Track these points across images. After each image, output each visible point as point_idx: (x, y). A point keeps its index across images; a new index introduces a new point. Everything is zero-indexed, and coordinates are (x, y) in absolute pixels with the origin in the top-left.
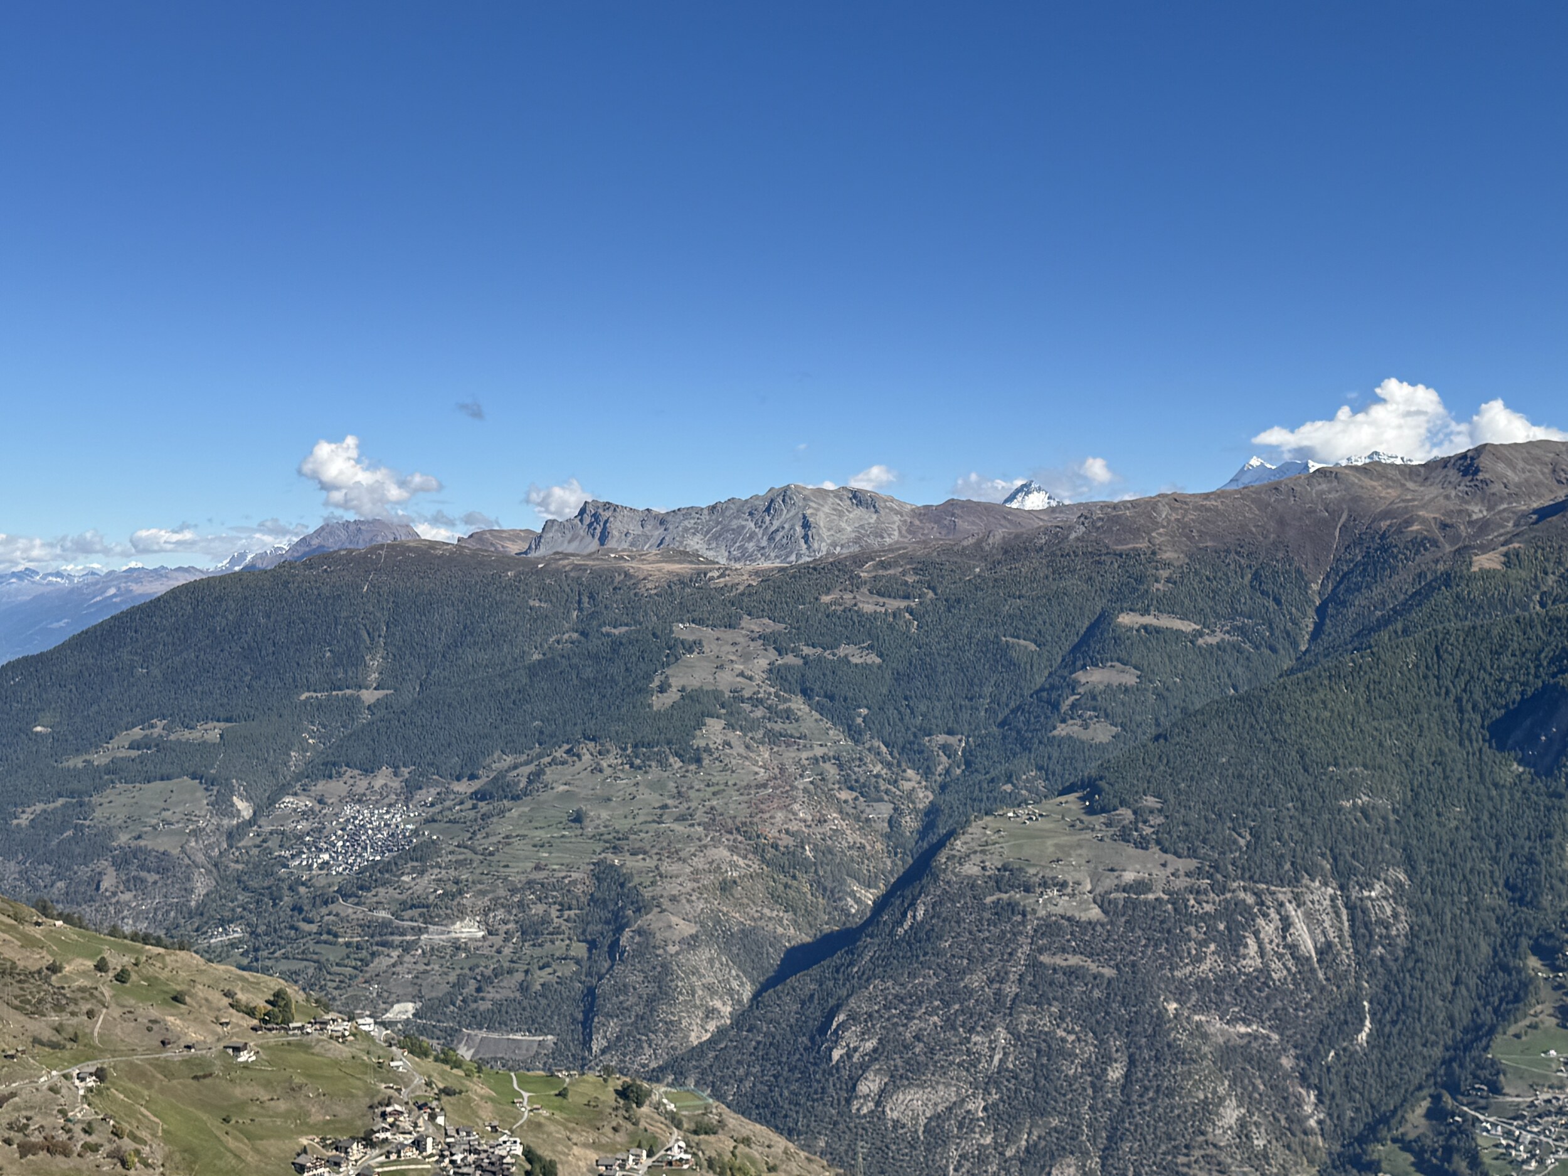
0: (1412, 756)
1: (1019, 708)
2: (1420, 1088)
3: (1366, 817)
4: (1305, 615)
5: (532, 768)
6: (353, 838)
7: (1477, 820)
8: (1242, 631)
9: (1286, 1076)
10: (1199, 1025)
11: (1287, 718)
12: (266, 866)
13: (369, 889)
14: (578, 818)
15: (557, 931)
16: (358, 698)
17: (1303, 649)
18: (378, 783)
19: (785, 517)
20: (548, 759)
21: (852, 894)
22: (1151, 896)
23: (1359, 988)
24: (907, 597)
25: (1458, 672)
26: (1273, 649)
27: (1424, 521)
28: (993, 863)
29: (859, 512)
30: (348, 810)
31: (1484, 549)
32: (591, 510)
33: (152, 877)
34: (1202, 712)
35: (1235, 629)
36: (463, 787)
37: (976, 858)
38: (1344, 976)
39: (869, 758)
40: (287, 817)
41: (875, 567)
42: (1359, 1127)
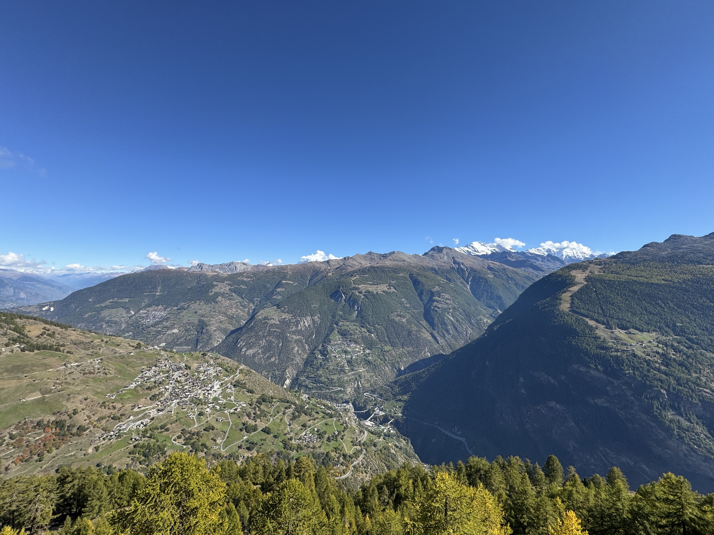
0: (321, 299)
1: (268, 294)
2: (321, 343)
3: (315, 308)
4: (307, 281)
5: (187, 305)
6: (154, 317)
7: (328, 308)
9: (304, 343)
10: (292, 337)
11: (305, 295)
12: (137, 322)
13: (157, 325)
14: (196, 312)
15: (192, 330)
16: (156, 294)
17: (307, 286)
18: (159, 308)
19: (232, 266)
20: (190, 303)
21: (242, 322)
22: (286, 320)
23: (313, 330)
24: (251, 278)
25: (326, 289)
26: (303, 286)
27: (322, 269)
28: (263, 316)
29: (244, 266)
30: (153, 312)
31: (330, 273)
32: (200, 264)
33: (113, 325)
34: (294, 294)
35: (298, 283)
36: (175, 308)
37: (261, 316)
39: (245, 302)
40: (141, 314)
41: (246, 274)
42: (313, 349)
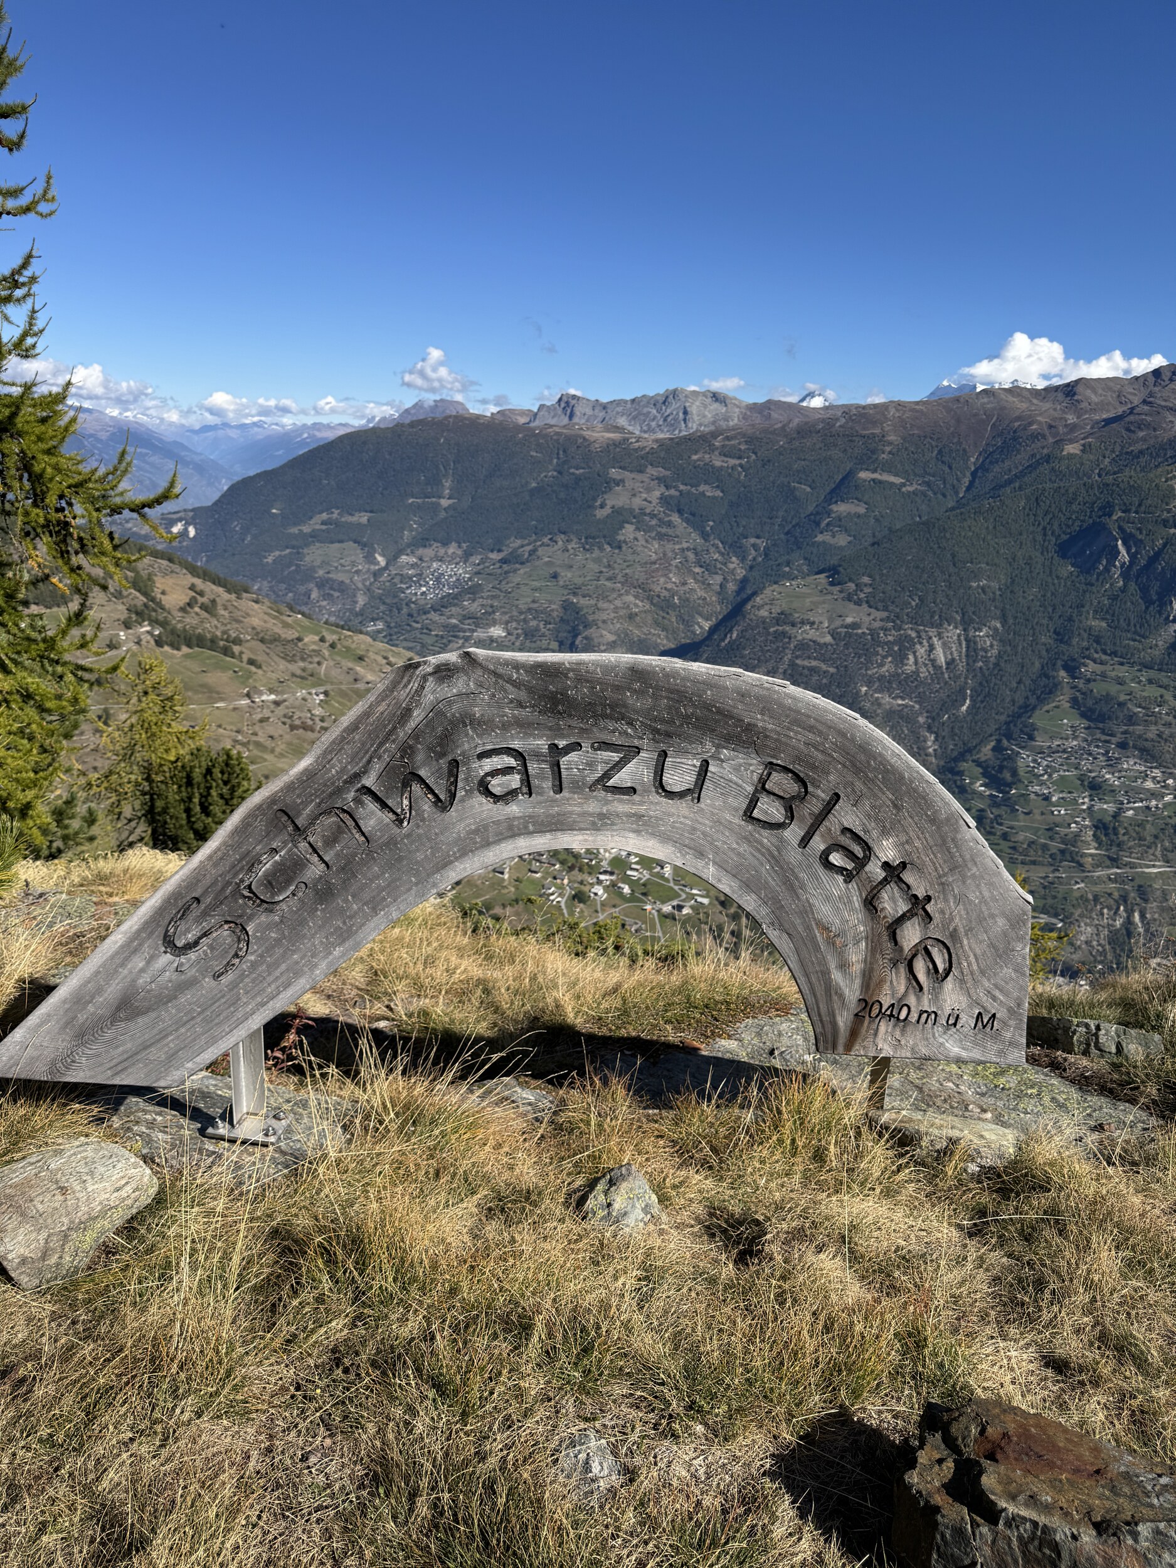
0: (1014, 559)
1: (797, 524)
2: (991, 735)
3: (984, 592)
4: (964, 476)
5: (530, 547)
6: (438, 580)
7: (1044, 596)
8: (928, 484)
9: (920, 726)
10: (877, 699)
11: (948, 535)
12: (394, 592)
13: (446, 607)
14: (555, 576)
15: (543, 635)
16: (439, 504)
17: (961, 495)
18: (450, 551)
19: (674, 407)
20: (539, 543)
21: (698, 624)
22: (860, 631)
23: (966, 683)
24: (740, 458)
25: (1046, 513)
26: (944, 496)
27: (1040, 423)
28: (776, 610)
29: (716, 405)
30: (435, 565)
31: (1071, 441)
32: (565, 399)
33: (336, 594)
34: (900, 530)
35: (924, 482)
36: (495, 556)
37: (767, 607)
38: (959, 677)
39: (712, 550)
40: (403, 567)
41: (724, 439)
42: (955, 754)
